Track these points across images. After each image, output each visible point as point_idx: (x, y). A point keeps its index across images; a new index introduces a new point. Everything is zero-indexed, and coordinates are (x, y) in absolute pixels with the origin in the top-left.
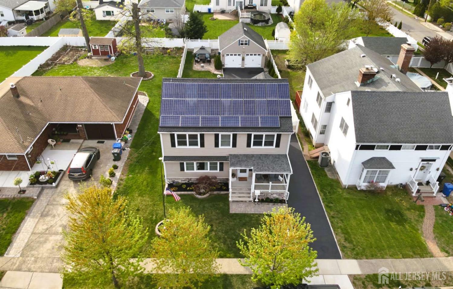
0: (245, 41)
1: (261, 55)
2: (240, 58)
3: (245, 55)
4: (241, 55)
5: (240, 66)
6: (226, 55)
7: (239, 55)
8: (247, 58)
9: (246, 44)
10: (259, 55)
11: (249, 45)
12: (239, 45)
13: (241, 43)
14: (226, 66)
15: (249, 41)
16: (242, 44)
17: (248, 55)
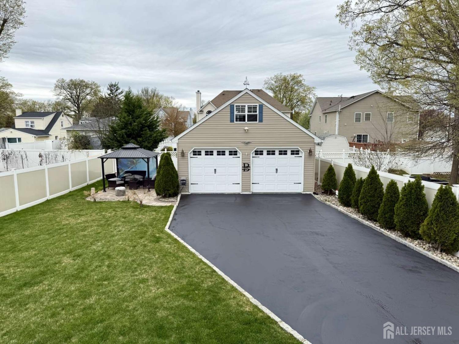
0: (249, 108)
1: (302, 154)
2: (237, 162)
3: (252, 154)
4: (240, 154)
5: (237, 189)
6: (190, 154)
7: (233, 153)
8: (258, 163)
9: (252, 118)
10: (295, 152)
11: (261, 121)
12: (232, 121)
13: (236, 113)
14: (193, 190)
15: (261, 106)
16: (242, 119)
17: (259, 153)
